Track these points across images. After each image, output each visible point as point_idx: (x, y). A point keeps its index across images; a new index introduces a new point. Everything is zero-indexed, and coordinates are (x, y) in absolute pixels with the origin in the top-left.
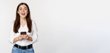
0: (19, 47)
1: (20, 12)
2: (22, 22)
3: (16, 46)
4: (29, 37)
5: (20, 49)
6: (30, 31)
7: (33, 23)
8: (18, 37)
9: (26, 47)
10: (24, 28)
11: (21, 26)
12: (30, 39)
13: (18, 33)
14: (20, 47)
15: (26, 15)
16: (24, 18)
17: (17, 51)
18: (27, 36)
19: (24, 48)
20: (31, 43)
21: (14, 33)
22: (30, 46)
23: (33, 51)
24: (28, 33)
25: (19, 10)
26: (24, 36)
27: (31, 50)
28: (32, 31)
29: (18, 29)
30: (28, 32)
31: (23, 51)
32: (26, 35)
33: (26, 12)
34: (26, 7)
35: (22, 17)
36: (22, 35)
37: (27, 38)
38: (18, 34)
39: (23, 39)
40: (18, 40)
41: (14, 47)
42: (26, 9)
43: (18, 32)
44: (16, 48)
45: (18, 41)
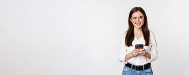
0: (132, 66)
3: (128, 65)
4: (146, 53)
5: (134, 70)
6: (147, 44)
7: (151, 34)
8: (132, 53)
9: (142, 66)
10: (139, 39)
11: (135, 38)
12: (147, 55)
13: (131, 47)
14: (134, 67)
17: (129, 72)
18: (145, 50)
19: (140, 68)
20: (149, 62)
21: (127, 47)
22: (148, 66)
23: (152, 72)
24: (145, 47)
26: (141, 50)
27: (148, 70)
28: (150, 45)
29: (132, 41)
30: (145, 45)
31: (138, 72)
32: (143, 49)
36: (137, 50)
37: (144, 53)
39: (139, 55)
40: (131, 56)
41: (125, 67)
43: (132, 45)
44: (128, 69)
45: (131, 57)
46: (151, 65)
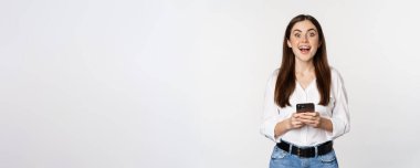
0: (291, 148)
1: (295, 44)
2: (302, 75)
3: (283, 146)
4: (322, 120)
6: (325, 101)
7: (334, 75)
8: (290, 120)
9: (313, 148)
10: (306, 91)
11: (298, 85)
12: (324, 125)
13: (288, 107)
14: (295, 150)
15: (313, 51)
16: (308, 61)
17: (285, 162)
18: (318, 115)
19: (308, 152)
20: (329, 138)
21: (277, 107)
22: (326, 148)
23: (335, 161)
24: (319, 108)
25: (292, 36)
26: (308, 116)
27: (328, 158)
28: (332, 101)
29: (290, 94)
30: (319, 104)
31: (304, 161)
32: (314, 114)
33: (313, 42)
34: (313, 26)
35: (302, 60)
36: (301, 115)
37: (317, 122)
38: (290, 111)
39: (304, 125)
40: (288, 127)
41: (276, 151)
42: (312, 35)
43: (289, 105)
44: (281, 154)
45: (287, 130)
46: (334, 147)
